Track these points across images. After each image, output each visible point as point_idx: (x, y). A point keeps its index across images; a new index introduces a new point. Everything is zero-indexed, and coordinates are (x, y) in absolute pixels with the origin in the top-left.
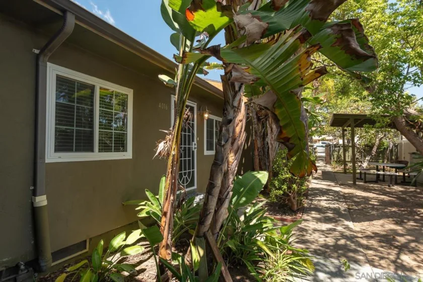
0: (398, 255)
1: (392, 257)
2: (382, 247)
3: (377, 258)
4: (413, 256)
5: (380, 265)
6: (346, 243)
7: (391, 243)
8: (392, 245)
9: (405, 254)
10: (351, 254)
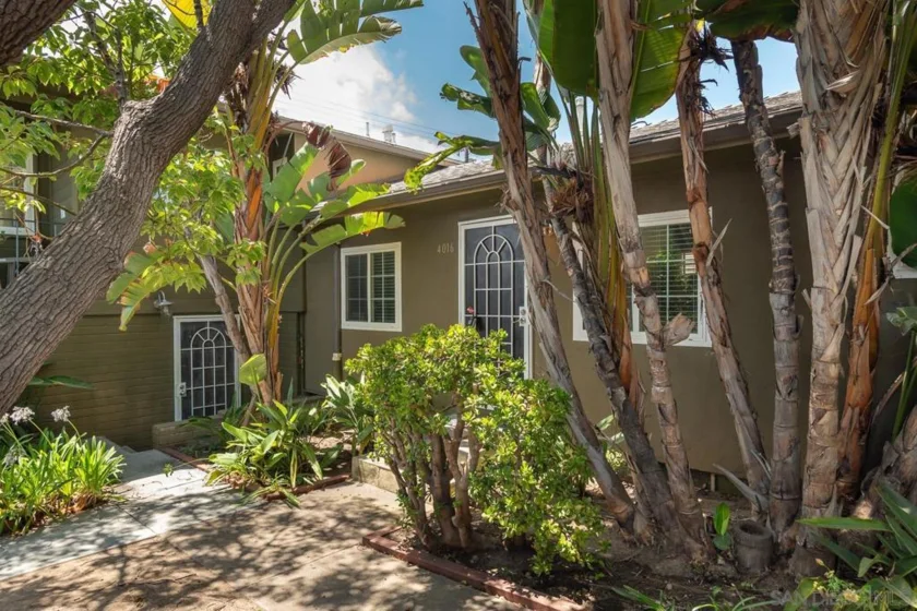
0: (123, 574)
1: (133, 565)
2: (157, 574)
3: (156, 554)
4: (92, 587)
5: (148, 548)
6: (226, 551)
7: (143, 589)
8: (140, 586)
9: (110, 584)
10: (197, 536)
